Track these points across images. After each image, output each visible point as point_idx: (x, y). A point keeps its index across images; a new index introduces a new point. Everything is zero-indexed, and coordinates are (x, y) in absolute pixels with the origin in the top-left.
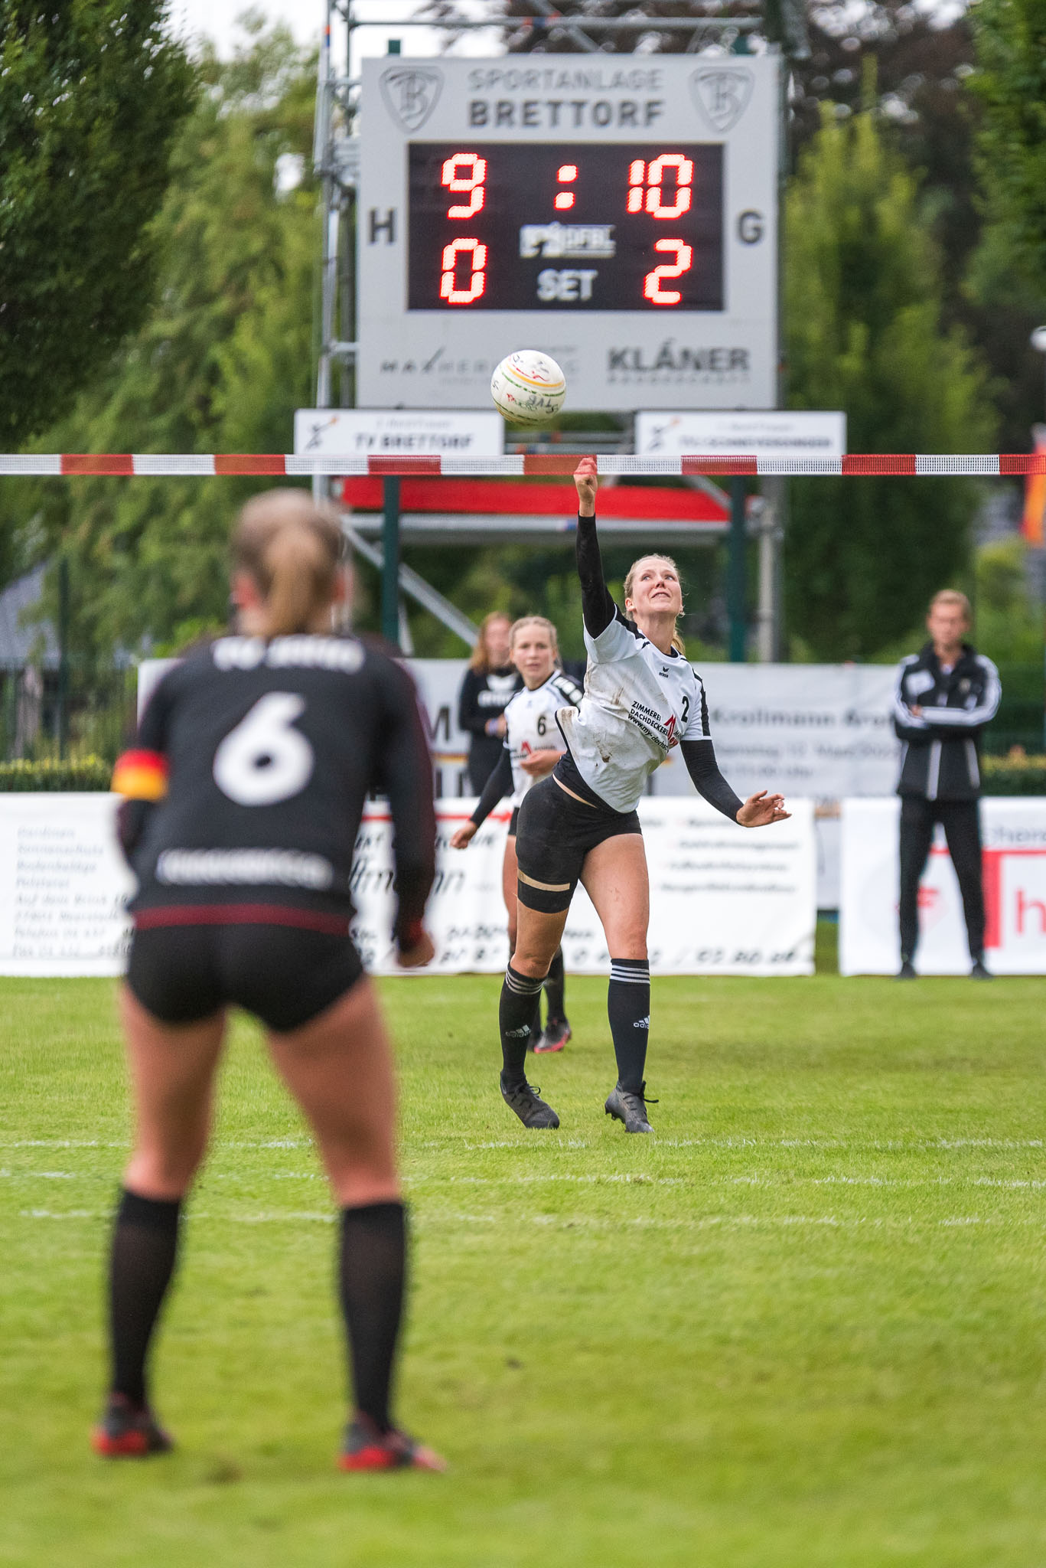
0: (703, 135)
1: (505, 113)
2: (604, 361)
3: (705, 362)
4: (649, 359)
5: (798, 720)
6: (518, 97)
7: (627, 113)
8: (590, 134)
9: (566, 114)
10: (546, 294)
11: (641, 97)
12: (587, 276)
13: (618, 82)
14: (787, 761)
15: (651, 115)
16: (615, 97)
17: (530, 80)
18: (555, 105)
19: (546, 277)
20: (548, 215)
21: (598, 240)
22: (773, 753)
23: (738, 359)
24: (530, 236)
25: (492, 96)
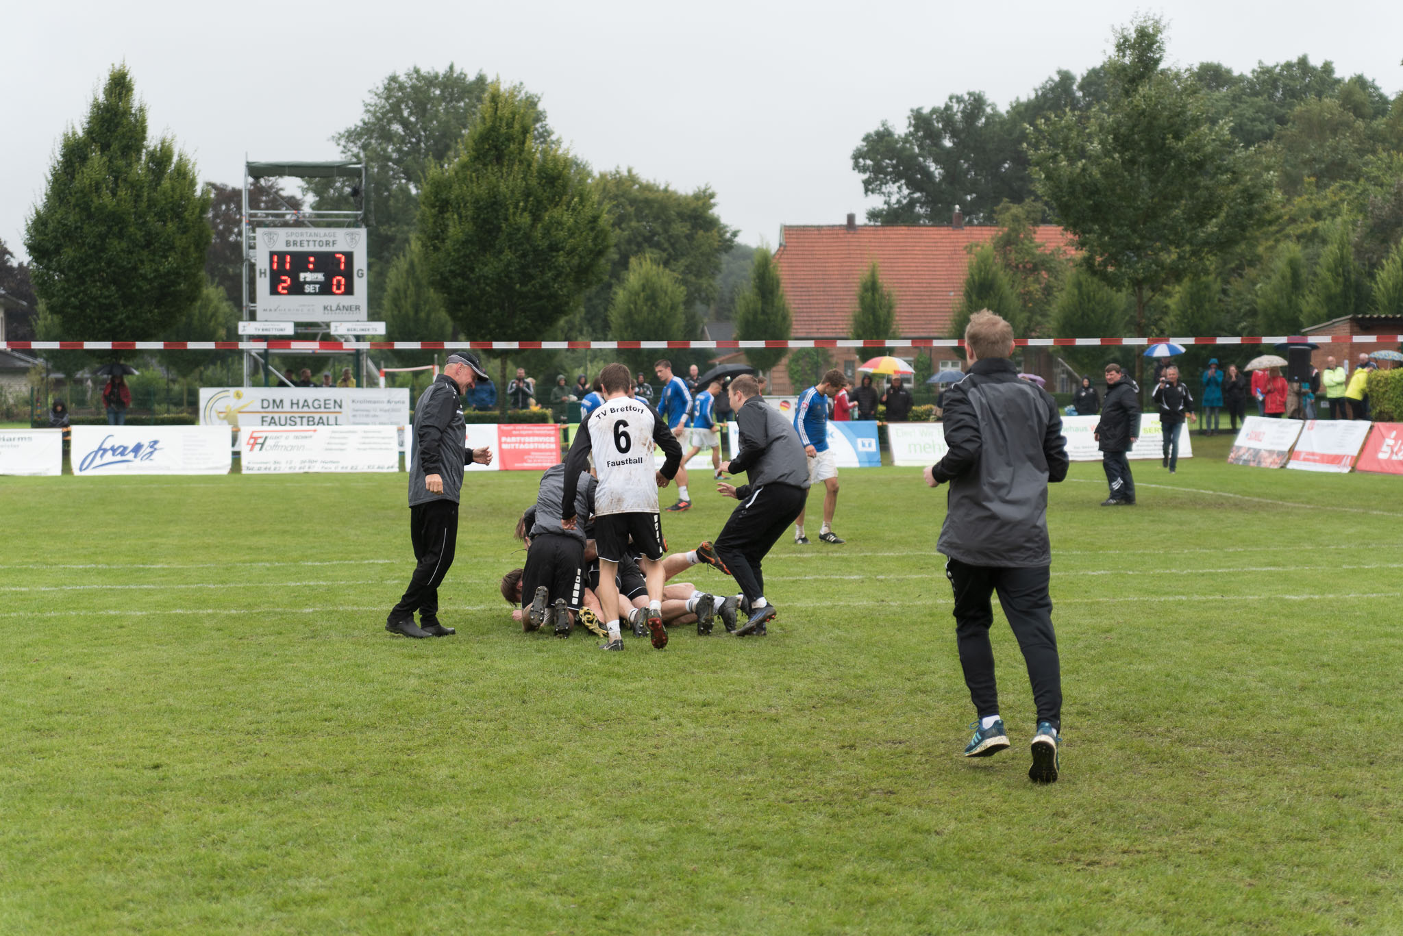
0: (347, 249)
1: (295, 243)
2: (322, 308)
3: (349, 309)
4: (334, 308)
5: (375, 402)
6: (298, 239)
7: (327, 243)
8: (317, 249)
9: (311, 243)
10: (307, 291)
11: (331, 239)
12: (317, 286)
13: (325, 235)
14: (372, 413)
15: (334, 244)
16: (324, 239)
17: (302, 235)
18: (308, 241)
19: (306, 286)
20: (307, 270)
21: (320, 277)
22: (368, 411)
23: (358, 308)
24: (302, 276)
25: (291, 239)
